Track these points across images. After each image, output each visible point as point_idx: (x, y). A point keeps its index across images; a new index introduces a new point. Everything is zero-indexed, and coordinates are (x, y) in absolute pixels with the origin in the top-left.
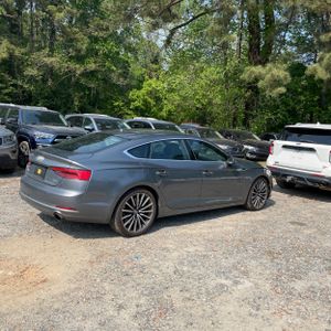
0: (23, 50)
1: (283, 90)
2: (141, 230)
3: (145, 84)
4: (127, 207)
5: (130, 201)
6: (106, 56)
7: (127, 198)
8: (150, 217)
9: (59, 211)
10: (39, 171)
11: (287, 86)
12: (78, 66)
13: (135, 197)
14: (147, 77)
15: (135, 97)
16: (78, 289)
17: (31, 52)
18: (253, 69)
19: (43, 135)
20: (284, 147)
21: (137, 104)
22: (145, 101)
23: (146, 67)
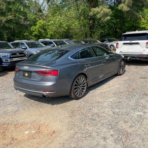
1: (109, 18)
2: (82, 94)
3: (38, 23)
4: (76, 85)
5: (77, 82)
6: (16, 11)
7: (75, 81)
8: (85, 88)
9: (45, 93)
10: (26, 75)
11: (111, 16)
12: (3, 18)
13: (78, 79)
14: (38, 19)
15: (34, 30)
16: (76, 133)
18: (94, 9)
19: (4, 54)
20: (124, 44)
21: (35, 33)
22: (39, 31)
23: (36, 14)
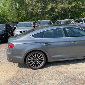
0: (55, 5)
17: (57, 5)
